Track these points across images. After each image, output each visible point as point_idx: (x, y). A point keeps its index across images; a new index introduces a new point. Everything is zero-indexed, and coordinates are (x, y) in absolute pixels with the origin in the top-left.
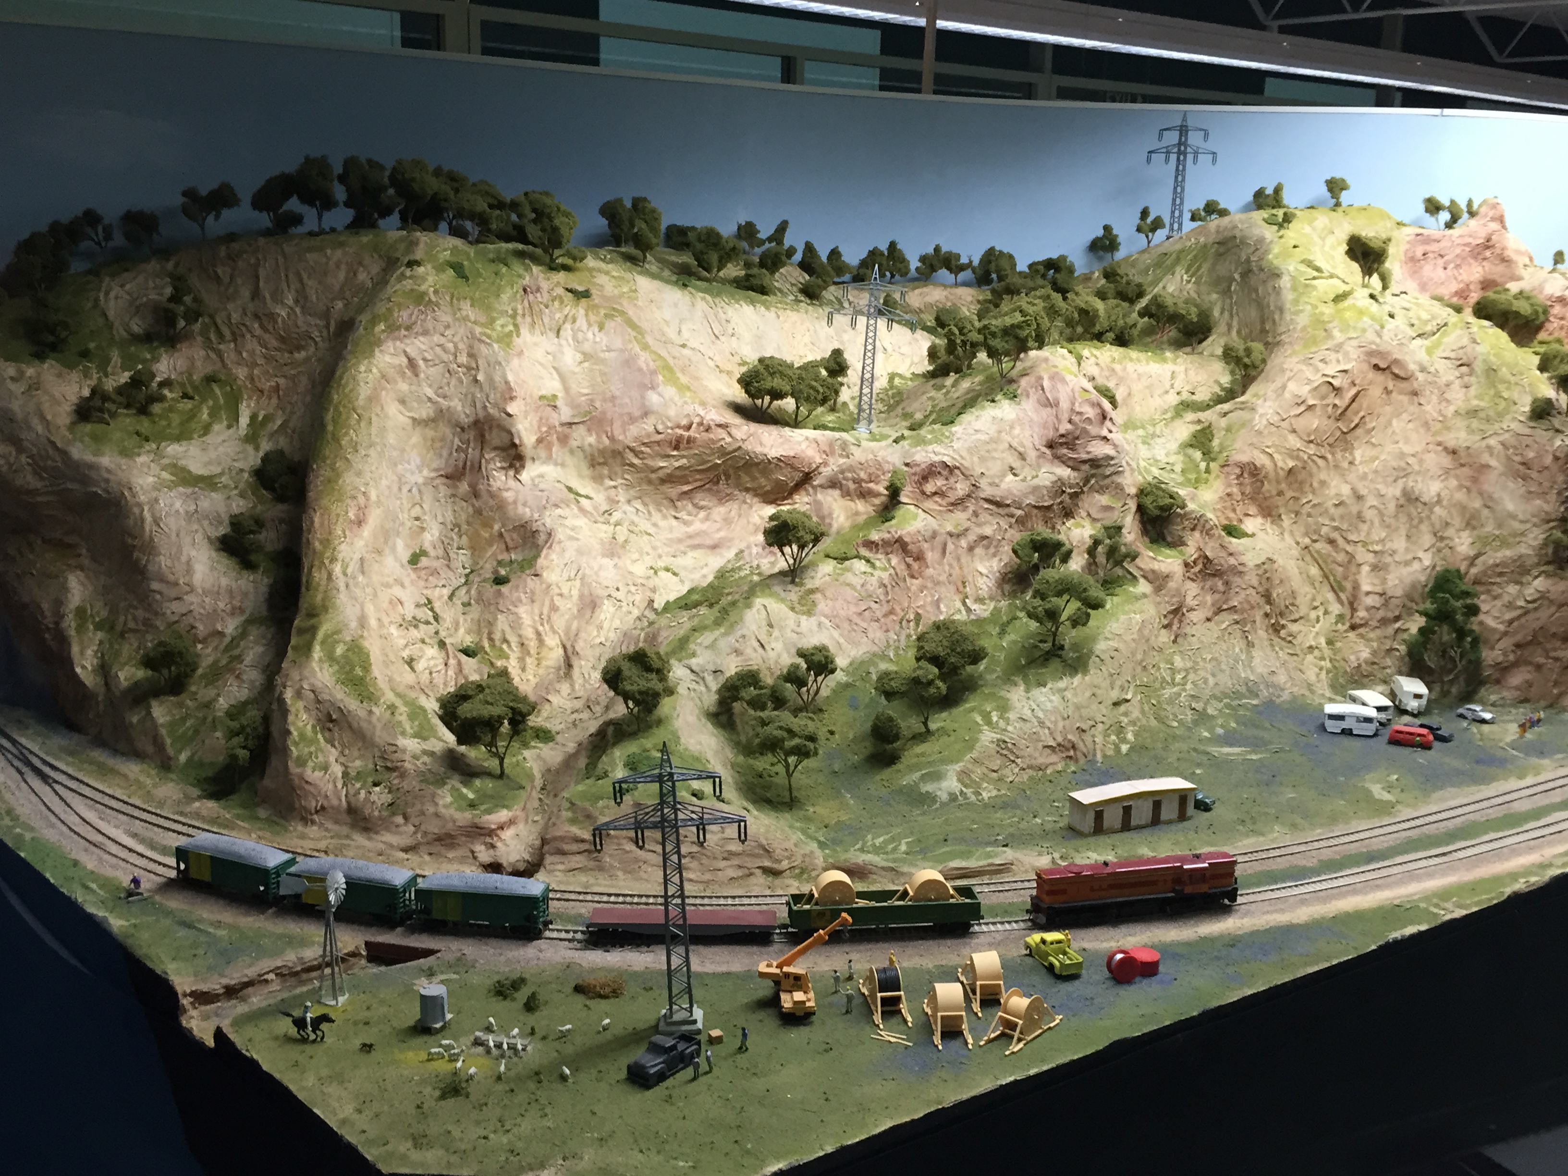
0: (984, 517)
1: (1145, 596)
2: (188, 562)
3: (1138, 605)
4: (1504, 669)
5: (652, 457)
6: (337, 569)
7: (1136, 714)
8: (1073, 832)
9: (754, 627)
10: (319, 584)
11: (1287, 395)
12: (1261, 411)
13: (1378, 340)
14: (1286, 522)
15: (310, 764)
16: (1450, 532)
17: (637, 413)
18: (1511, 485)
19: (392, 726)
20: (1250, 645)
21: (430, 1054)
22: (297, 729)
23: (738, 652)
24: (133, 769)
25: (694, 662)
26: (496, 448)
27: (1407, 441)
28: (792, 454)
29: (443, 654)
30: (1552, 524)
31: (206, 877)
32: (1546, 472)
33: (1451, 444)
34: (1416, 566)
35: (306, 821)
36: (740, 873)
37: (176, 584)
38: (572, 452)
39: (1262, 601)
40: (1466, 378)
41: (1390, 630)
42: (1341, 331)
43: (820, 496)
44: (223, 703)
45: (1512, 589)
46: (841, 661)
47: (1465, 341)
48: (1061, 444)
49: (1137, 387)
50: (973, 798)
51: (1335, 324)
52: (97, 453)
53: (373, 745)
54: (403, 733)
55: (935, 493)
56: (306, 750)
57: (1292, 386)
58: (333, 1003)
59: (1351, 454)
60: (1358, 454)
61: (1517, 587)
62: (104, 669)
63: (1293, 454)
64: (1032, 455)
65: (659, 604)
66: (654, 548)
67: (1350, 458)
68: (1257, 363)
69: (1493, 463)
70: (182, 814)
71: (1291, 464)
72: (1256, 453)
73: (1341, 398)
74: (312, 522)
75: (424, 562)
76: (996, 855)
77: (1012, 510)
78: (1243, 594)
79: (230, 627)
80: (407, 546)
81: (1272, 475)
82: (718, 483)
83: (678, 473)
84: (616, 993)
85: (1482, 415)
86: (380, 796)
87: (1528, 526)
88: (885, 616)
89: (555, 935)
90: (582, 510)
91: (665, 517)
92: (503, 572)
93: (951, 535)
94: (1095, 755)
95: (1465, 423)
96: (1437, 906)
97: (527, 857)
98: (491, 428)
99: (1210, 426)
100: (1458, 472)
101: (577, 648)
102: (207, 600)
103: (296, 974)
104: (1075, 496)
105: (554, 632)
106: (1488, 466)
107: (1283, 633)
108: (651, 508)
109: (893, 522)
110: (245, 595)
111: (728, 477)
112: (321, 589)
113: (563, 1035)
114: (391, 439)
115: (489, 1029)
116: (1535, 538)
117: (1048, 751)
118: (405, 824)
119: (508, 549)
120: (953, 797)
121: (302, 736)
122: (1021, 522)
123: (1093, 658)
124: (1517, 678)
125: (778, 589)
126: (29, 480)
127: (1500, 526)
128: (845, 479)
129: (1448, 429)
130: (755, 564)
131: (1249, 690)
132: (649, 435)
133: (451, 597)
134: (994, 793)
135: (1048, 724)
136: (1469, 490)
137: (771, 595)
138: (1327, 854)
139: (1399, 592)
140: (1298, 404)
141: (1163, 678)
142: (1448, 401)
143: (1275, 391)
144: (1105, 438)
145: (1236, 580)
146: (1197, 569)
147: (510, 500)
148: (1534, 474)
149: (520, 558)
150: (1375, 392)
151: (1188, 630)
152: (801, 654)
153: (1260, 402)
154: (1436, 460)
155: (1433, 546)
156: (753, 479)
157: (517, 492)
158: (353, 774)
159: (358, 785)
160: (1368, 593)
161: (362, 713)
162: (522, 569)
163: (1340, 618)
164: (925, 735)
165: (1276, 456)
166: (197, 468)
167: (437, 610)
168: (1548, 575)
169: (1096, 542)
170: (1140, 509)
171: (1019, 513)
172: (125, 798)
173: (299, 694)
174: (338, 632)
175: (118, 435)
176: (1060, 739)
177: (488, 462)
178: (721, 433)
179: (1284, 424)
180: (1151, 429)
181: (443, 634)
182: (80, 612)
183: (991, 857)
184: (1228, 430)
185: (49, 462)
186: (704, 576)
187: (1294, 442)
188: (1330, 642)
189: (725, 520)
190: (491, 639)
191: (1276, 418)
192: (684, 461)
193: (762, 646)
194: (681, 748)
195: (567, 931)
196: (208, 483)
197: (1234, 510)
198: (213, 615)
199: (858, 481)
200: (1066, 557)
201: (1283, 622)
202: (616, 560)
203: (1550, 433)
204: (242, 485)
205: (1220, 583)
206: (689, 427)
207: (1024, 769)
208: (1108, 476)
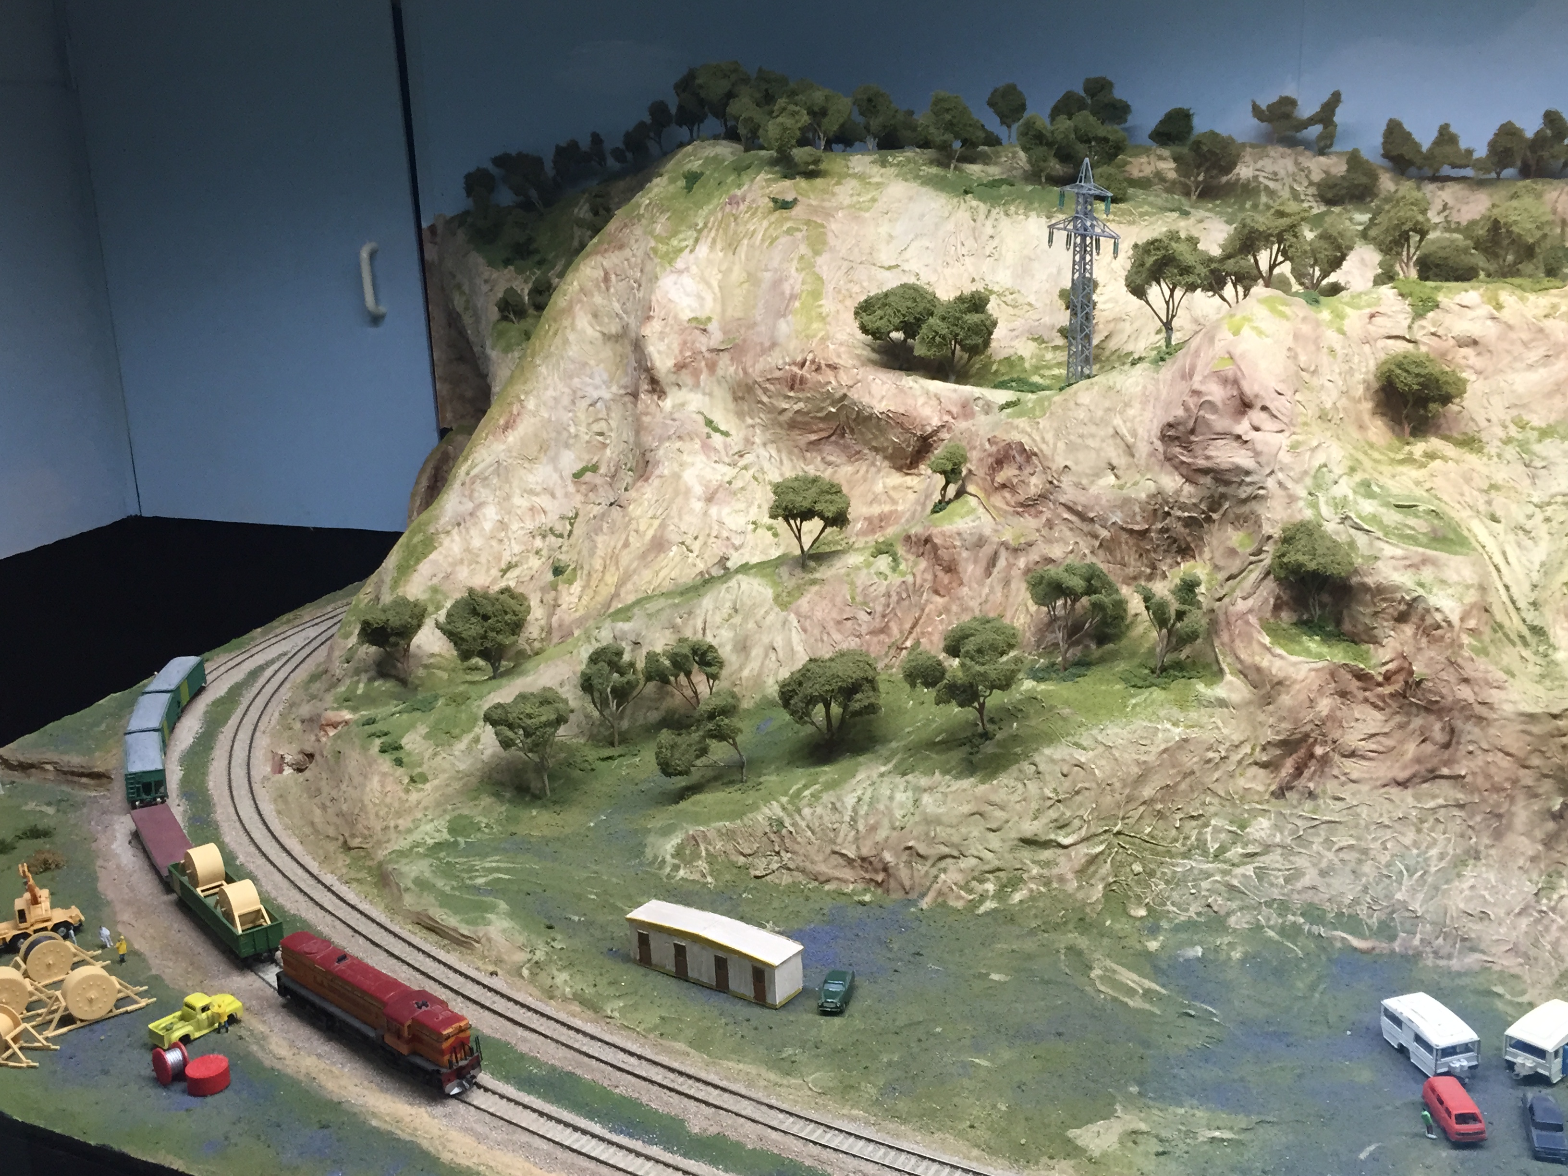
0: (1060, 530)
3: (1197, 714)
5: (776, 396)
9: (709, 606)
17: (767, 344)
23: (675, 628)
38: (719, 382)
48: (1174, 439)
55: (1006, 486)
64: (1141, 449)
65: (731, 563)
77: (1097, 528)
80: (577, 459)
82: (843, 436)
83: (800, 418)
90: (708, 446)
91: (794, 468)
93: (1008, 546)
103: (65, 773)
104: (1195, 525)
105: (618, 569)
108: (784, 456)
111: (851, 431)
114: (573, 352)
122: (1107, 547)
125: (785, 570)
132: (772, 371)
134: (697, 876)
135: (861, 827)
144: (1242, 439)
146: (1389, 690)
156: (874, 436)
157: (655, 417)
167: (576, 525)
176: (865, 852)
178: (829, 376)
181: (564, 549)
190: (576, 563)
192: (801, 405)
205: (1438, 726)
206: (803, 365)
207: (789, 869)
208: (1245, 501)
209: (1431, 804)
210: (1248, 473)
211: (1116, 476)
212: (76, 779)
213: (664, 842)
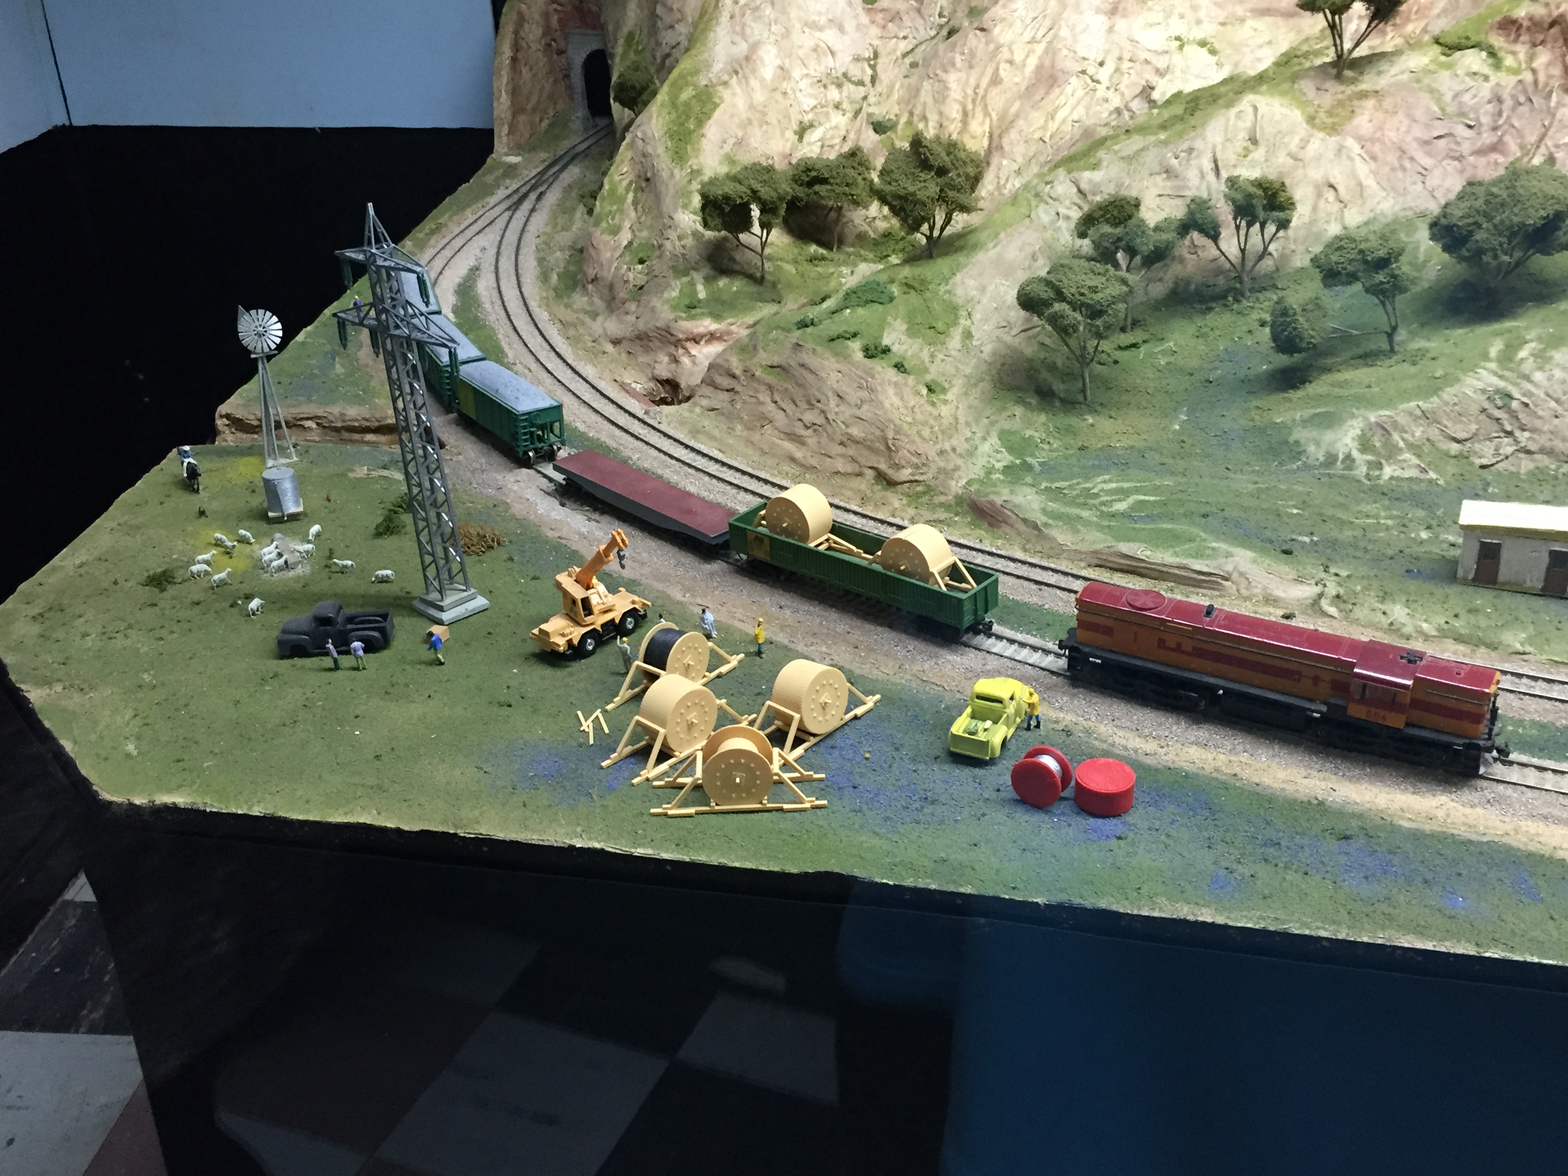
15: (604, 225)
19: (681, 195)
22: (613, 183)
23: (1171, 173)
25: (1088, 175)
29: (852, 124)
35: (583, 290)
36: (849, 468)
37: (673, 10)
50: (1361, 471)
53: (662, 214)
56: (610, 208)
65: (1161, 94)
76: (1211, 556)
86: (636, 276)
101: (1006, 142)
105: (987, 114)
118: (633, 313)
120: (1331, 459)
121: (612, 191)
134: (1413, 473)
158: (633, 246)
159: (629, 259)
161: (666, 175)
162: (975, 18)
167: (880, 68)
173: (632, 143)
174: (696, 72)
181: (868, 100)
183: (1199, 556)
193: (1217, 170)
194: (944, 288)
202: (1117, 20)
207: (1528, 452)
212: (357, 436)
213: (1328, 436)
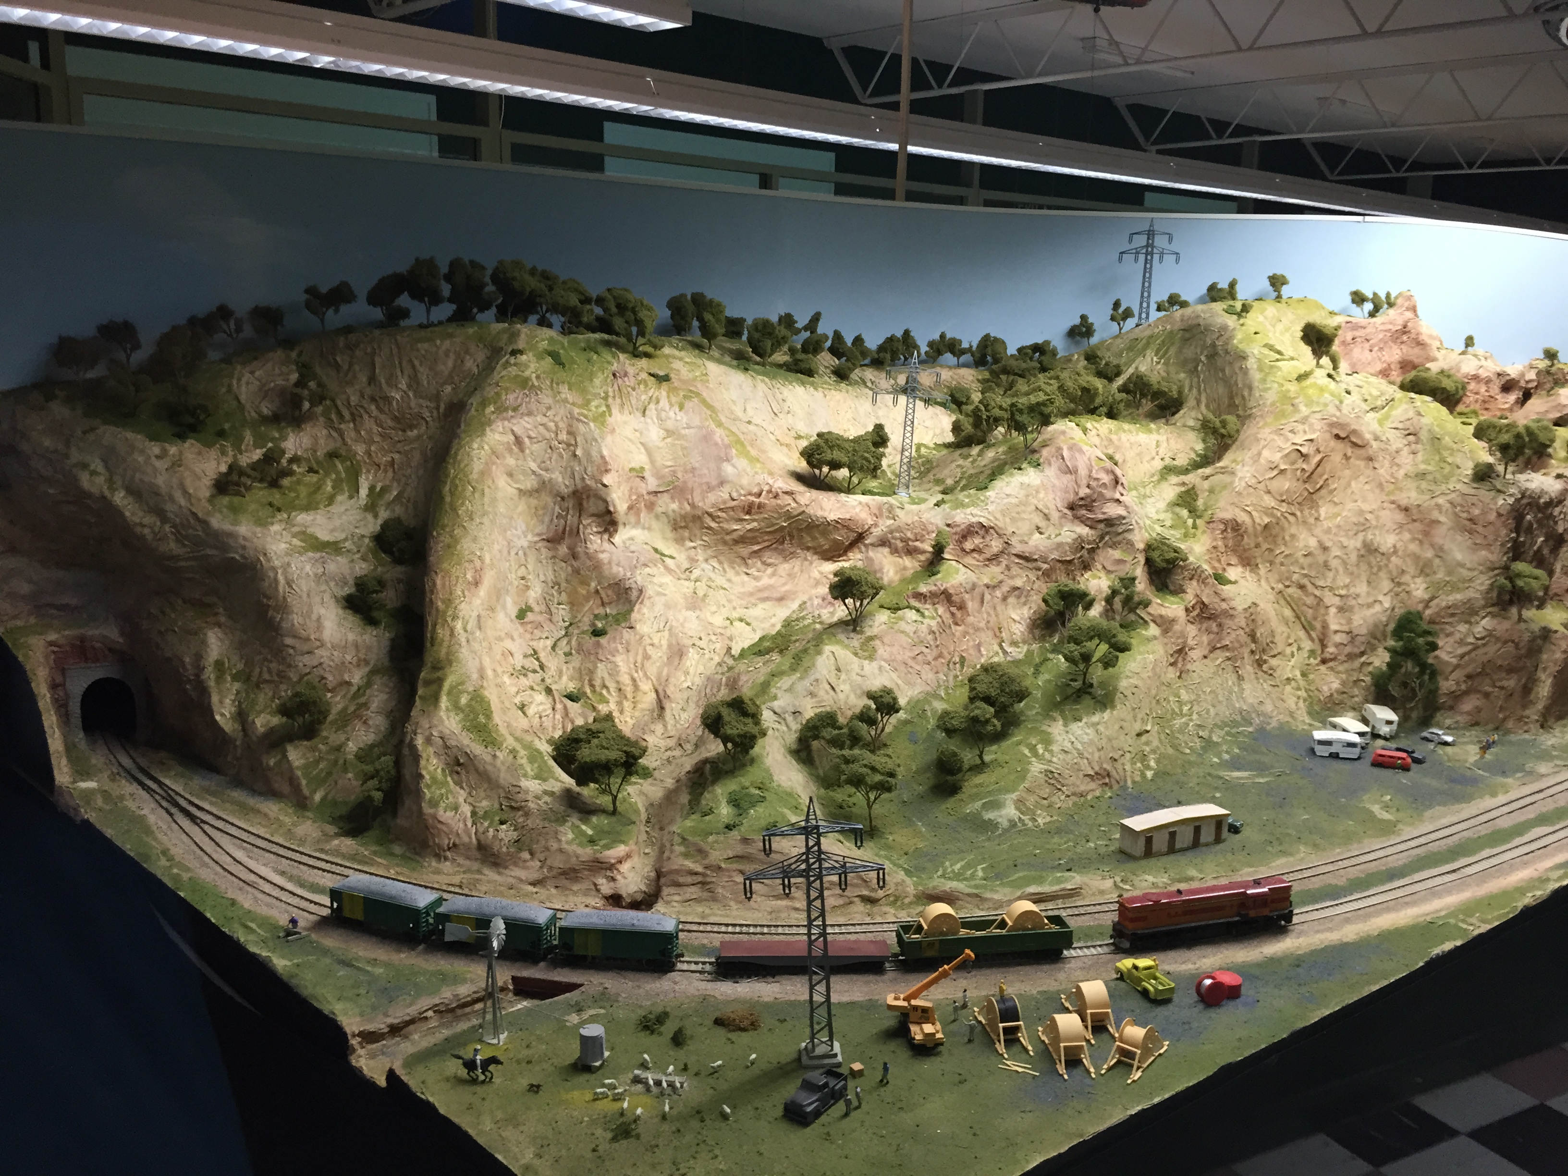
0: (1015, 570)
1: (1155, 638)
2: (319, 619)
3: (1150, 646)
4: (1457, 697)
5: (727, 521)
6: (459, 625)
7: (1156, 743)
8: (1124, 856)
9: (825, 672)
10: (443, 641)
11: (1262, 461)
12: (1240, 474)
13: (1338, 414)
14: (1263, 570)
15: (442, 805)
16: (1406, 578)
17: (714, 483)
18: (1459, 538)
19: (514, 769)
20: (1240, 678)
21: (596, 1093)
22: (429, 773)
23: (812, 694)
24: (272, 808)
25: (776, 704)
26: (593, 515)
27: (1365, 500)
28: (848, 517)
29: (551, 699)
30: (1496, 572)
31: (359, 915)
32: (1491, 527)
33: (1404, 503)
34: (1377, 608)
35: (439, 857)
36: (841, 901)
37: (308, 639)
38: (657, 517)
39: (1249, 640)
40: (1413, 446)
41: (1357, 664)
42: (1306, 406)
43: (871, 554)
44: (352, 747)
45: (1463, 628)
46: (902, 702)
47: (1411, 414)
48: (1081, 506)
49: (1130, 454)
50: (1030, 824)
51: (1301, 399)
52: (236, 523)
53: (499, 786)
54: (525, 775)
55: (973, 550)
56: (438, 792)
57: (1266, 453)
58: (495, 1041)
59: (1317, 511)
60: (1323, 511)
61: (1467, 626)
62: (241, 716)
63: (1268, 511)
64: (1055, 515)
65: (736, 651)
66: (729, 601)
67: (1316, 515)
68: (1232, 433)
69: (1442, 519)
70: (322, 850)
71: (1267, 520)
72: (1237, 511)
73: (1308, 463)
74: (434, 584)
75: (530, 616)
76: (1066, 880)
77: (1040, 564)
78: (1233, 635)
79: (357, 677)
80: (515, 603)
81: (1250, 530)
82: (783, 543)
83: (750, 535)
84: (754, 1025)
85: (1429, 477)
86: (507, 833)
87: (1475, 573)
88: (935, 659)
89: (685, 967)
90: (667, 568)
91: (737, 574)
92: (599, 625)
93: (988, 586)
94: (1126, 781)
95: (1415, 484)
96: (1463, 921)
97: (644, 888)
98: (588, 497)
99: (1193, 488)
100: (1410, 526)
101: (669, 693)
102: (335, 653)
103: (453, 1010)
104: (1092, 551)
105: (648, 678)
106: (1439, 522)
107: (1265, 667)
108: (726, 566)
109: (939, 576)
110: (369, 648)
111: (792, 537)
112: (445, 644)
113: (715, 1071)
114: (502, 508)
115: (644, 1066)
116: (1482, 584)
117: (1088, 779)
118: (532, 859)
119: (603, 604)
120: (1013, 824)
121: (433, 779)
122: (1047, 574)
123: (1119, 695)
124: (1469, 705)
125: (842, 637)
126: (172, 546)
127: (1450, 573)
128: (893, 538)
129: (1401, 489)
130: (816, 613)
131: (1243, 718)
132: (725, 502)
133: (554, 648)
134: (1048, 819)
135: (1086, 755)
136: (1421, 542)
137: (839, 642)
138: (1353, 873)
139: (1364, 631)
140: (1272, 469)
141: (1173, 710)
142: (1398, 465)
143: (1252, 458)
144: (1118, 501)
145: (1228, 622)
146: (1195, 613)
147: (606, 561)
148: (1480, 529)
149: (614, 612)
150: (1337, 458)
151: (1189, 666)
152: (871, 696)
153: (1239, 467)
154: (1390, 517)
155: (1391, 591)
156: (814, 539)
157: (611, 553)
158: (481, 813)
159: (486, 824)
160: (1336, 632)
161: (488, 758)
162: (617, 622)
163: (1312, 653)
164: (980, 767)
165: (1254, 513)
166: (324, 536)
167: (543, 659)
168: (1493, 616)
169: (1114, 592)
170: (1149, 562)
171: (1045, 566)
172: (268, 836)
173: (428, 740)
174: (462, 683)
175: (253, 507)
176: (1097, 768)
177: (585, 527)
178: (788, 499)
179: (1261, 486)
180: (1142, 490)
181: (548, 681)
182: (219, 664)
183: (1062, 882)
184: (1211, 491)
185: (190, 531)
186: (773, 625)
187: (1271, 503)
188: (1304, 675)
189: (789, 575)
190: (592, 686)
191: (1254, 481)
192: (755, 524)
193: (833, 688)
194: (774, 784)
195: (696, 963)
196: (334, 548)
197: (1219, 561)
198: (342, 666)
199: (905, 540)
200: (1088, 606)
201: (1265, 657)
202: (698, 612)
203: (1493, 493)
204: (363, 549)
205: (1214, 625)
206: (760, 495)
207: (1068, 796)
208: (1120, 534)
209: (1218, 662)
210: (1124, 518)
211: (1041, 533)
213: (1004, 812)
